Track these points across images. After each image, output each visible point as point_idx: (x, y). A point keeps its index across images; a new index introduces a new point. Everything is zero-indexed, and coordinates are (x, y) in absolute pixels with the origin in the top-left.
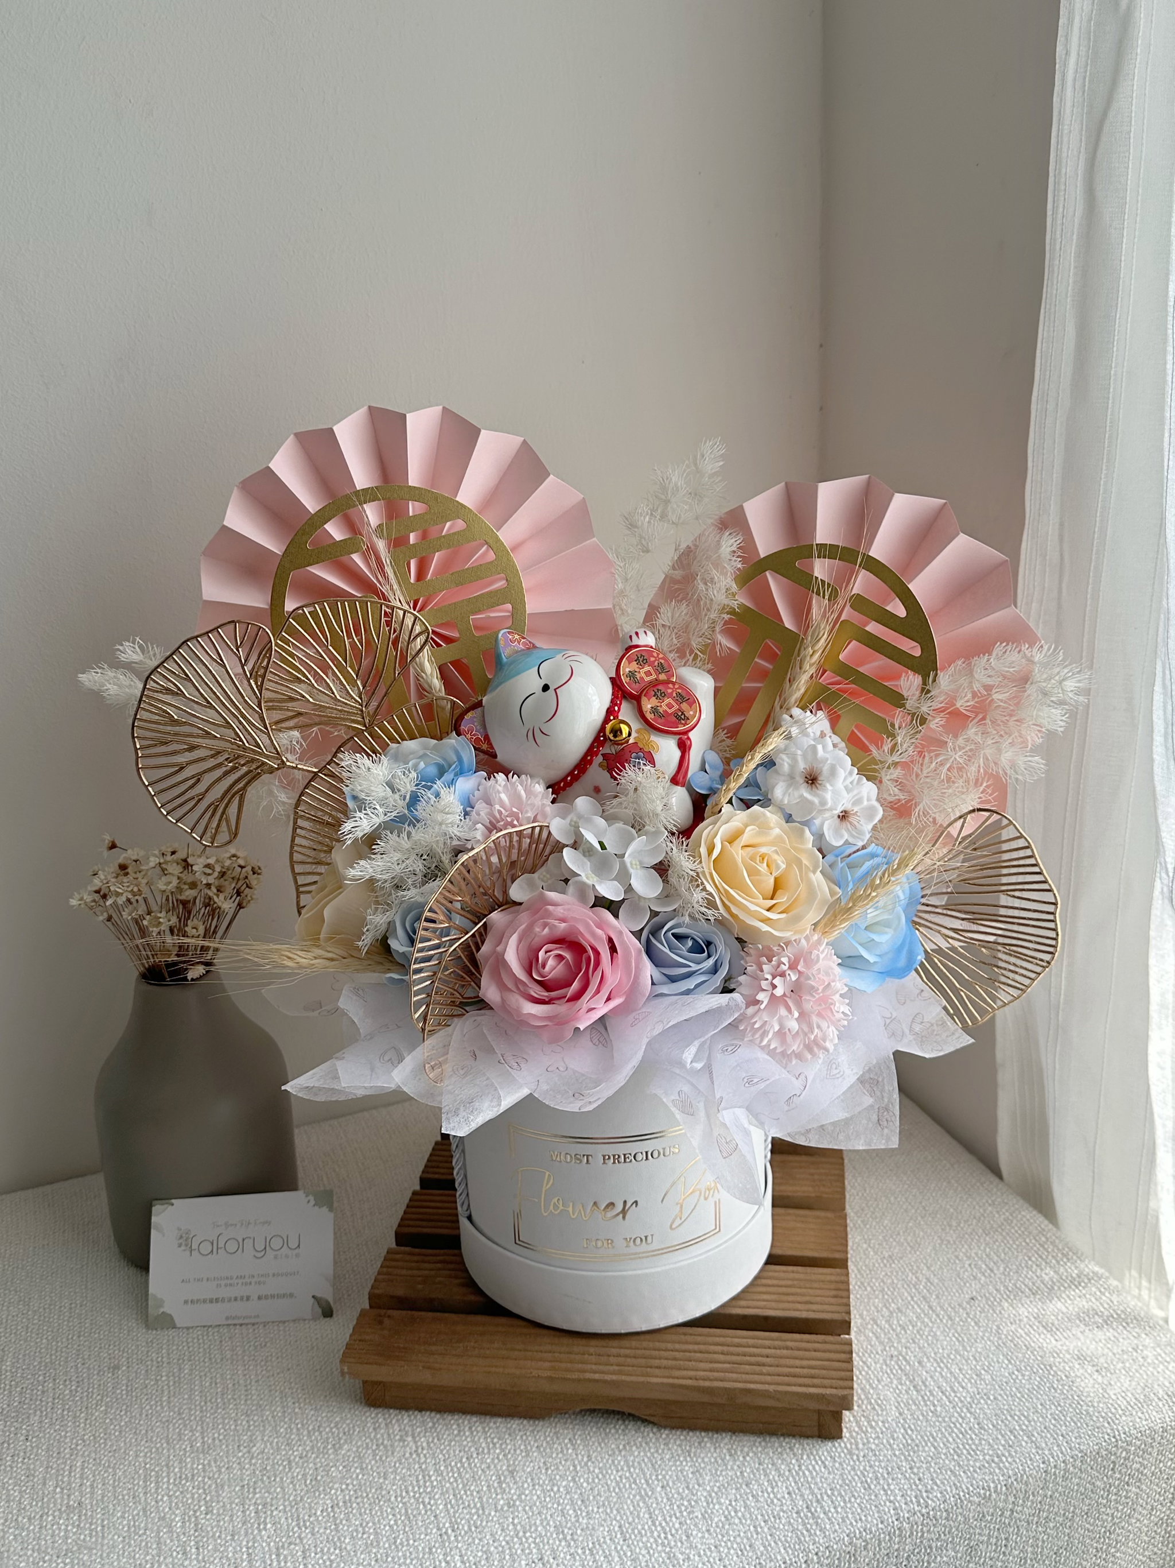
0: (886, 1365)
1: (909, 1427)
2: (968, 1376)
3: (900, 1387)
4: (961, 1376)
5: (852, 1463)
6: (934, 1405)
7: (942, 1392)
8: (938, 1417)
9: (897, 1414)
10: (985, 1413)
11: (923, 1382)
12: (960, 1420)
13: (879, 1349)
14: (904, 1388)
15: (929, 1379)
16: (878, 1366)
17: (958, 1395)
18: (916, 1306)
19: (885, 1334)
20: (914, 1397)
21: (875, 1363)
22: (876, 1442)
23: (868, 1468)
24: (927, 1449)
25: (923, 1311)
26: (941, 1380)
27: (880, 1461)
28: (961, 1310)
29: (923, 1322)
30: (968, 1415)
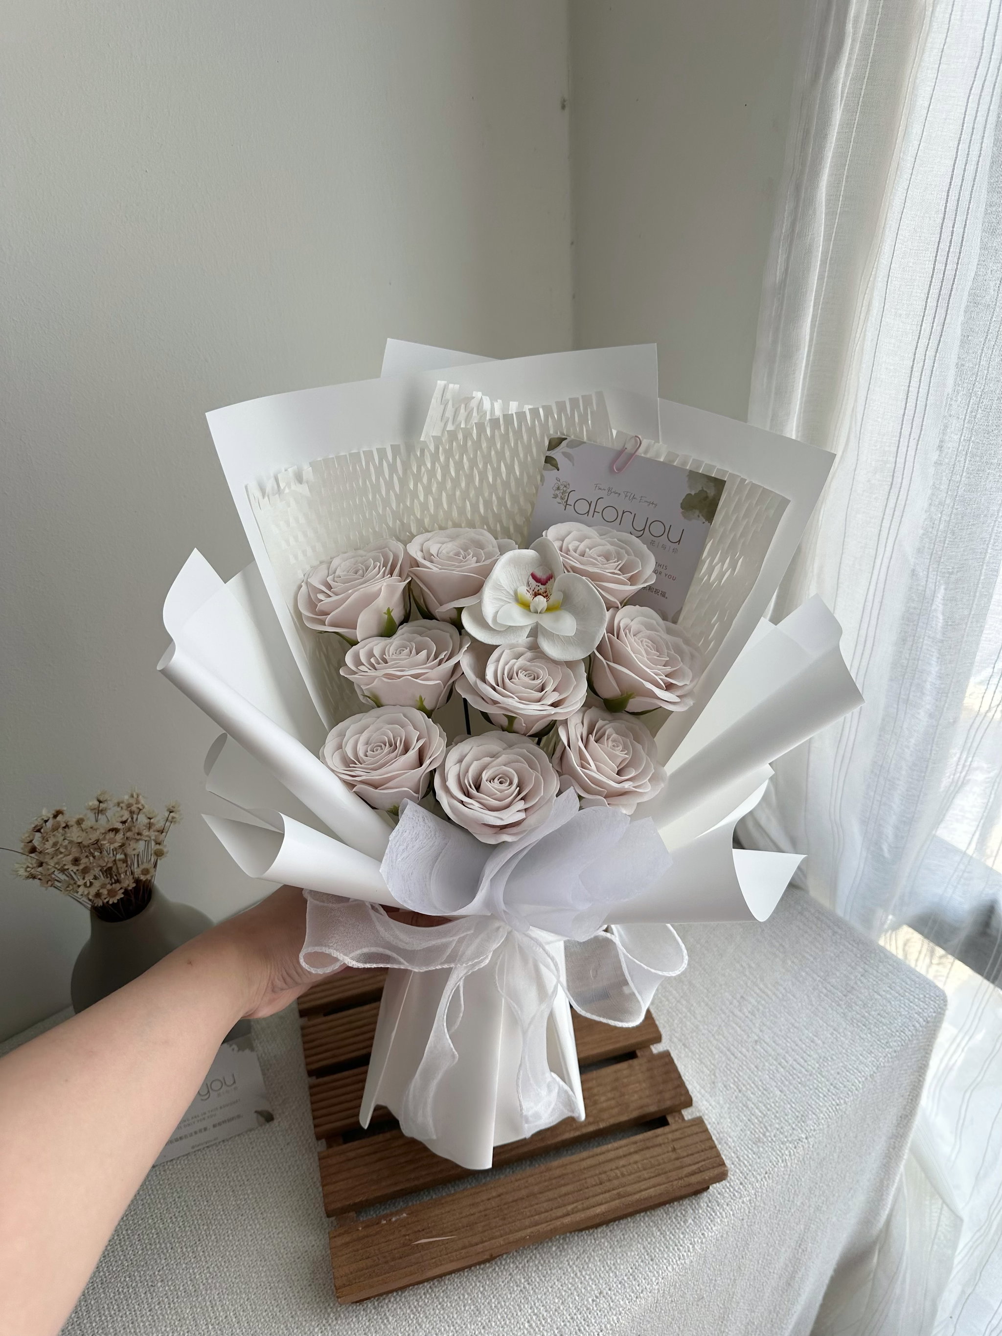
0: (755, 1050)
1: (791, 1100)
2: (808, 1045)
3: (771, 1067)
4: (804, 1046)
5: (770, 1144)
6: (799, 1078)
7: (798, 1064)
8: (804, 1086)
9: (780, 1093)
10: (831, 1074)
11: (783, 1058)
12: (820, 1085)
13: (745, 1037)
14: (774, 1067)
15: (787, 1055)
16: (751, 1053)
17: (809, 1063)
18: (752, 993)
19: (743, 1022)
20: (784, 1074)
21: (748, 1051)
22: (777, 1121)
23: (782, 1146)
24: (810, 1117)
25: (757, 995)
26: (793, 1053)
27: (786, 1137)
28: (780, 988)
29: (762, 1005)
30: (823, 1079)
